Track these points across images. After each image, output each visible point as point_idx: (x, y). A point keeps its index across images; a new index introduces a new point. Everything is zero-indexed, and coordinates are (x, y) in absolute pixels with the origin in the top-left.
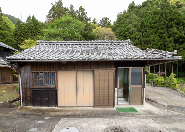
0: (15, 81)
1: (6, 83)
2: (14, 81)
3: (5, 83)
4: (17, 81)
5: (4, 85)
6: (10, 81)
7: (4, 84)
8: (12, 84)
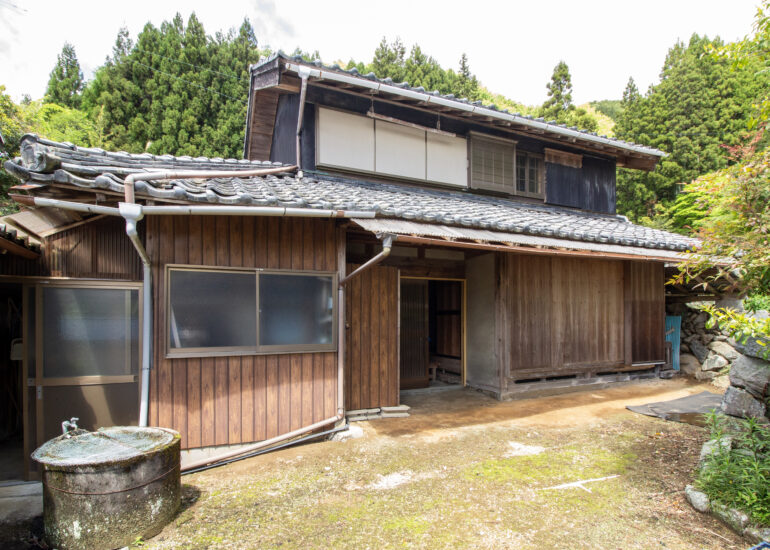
0: (645, 359)
1: (588, 370)
2: (634, 360)
3: (584, 375)
4: (656, 358)
5: (574, 383)
6: (612, 358)
7: (574, 376)
8: (621, 377)
